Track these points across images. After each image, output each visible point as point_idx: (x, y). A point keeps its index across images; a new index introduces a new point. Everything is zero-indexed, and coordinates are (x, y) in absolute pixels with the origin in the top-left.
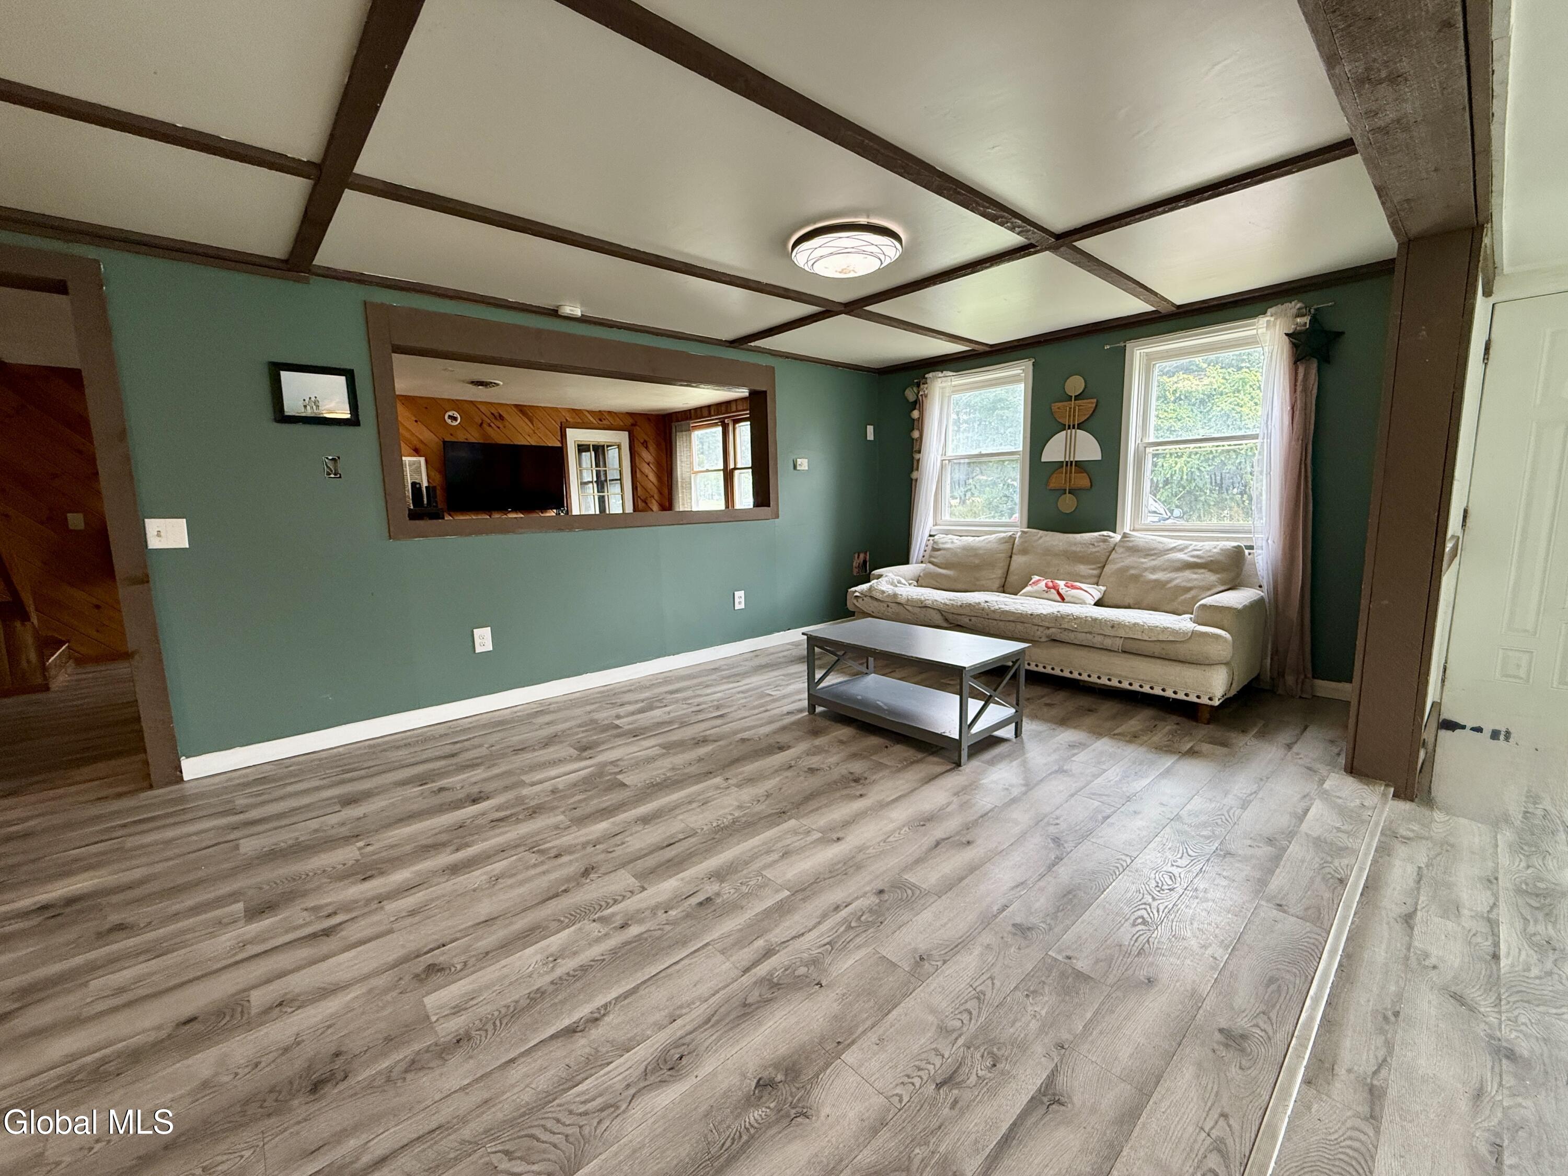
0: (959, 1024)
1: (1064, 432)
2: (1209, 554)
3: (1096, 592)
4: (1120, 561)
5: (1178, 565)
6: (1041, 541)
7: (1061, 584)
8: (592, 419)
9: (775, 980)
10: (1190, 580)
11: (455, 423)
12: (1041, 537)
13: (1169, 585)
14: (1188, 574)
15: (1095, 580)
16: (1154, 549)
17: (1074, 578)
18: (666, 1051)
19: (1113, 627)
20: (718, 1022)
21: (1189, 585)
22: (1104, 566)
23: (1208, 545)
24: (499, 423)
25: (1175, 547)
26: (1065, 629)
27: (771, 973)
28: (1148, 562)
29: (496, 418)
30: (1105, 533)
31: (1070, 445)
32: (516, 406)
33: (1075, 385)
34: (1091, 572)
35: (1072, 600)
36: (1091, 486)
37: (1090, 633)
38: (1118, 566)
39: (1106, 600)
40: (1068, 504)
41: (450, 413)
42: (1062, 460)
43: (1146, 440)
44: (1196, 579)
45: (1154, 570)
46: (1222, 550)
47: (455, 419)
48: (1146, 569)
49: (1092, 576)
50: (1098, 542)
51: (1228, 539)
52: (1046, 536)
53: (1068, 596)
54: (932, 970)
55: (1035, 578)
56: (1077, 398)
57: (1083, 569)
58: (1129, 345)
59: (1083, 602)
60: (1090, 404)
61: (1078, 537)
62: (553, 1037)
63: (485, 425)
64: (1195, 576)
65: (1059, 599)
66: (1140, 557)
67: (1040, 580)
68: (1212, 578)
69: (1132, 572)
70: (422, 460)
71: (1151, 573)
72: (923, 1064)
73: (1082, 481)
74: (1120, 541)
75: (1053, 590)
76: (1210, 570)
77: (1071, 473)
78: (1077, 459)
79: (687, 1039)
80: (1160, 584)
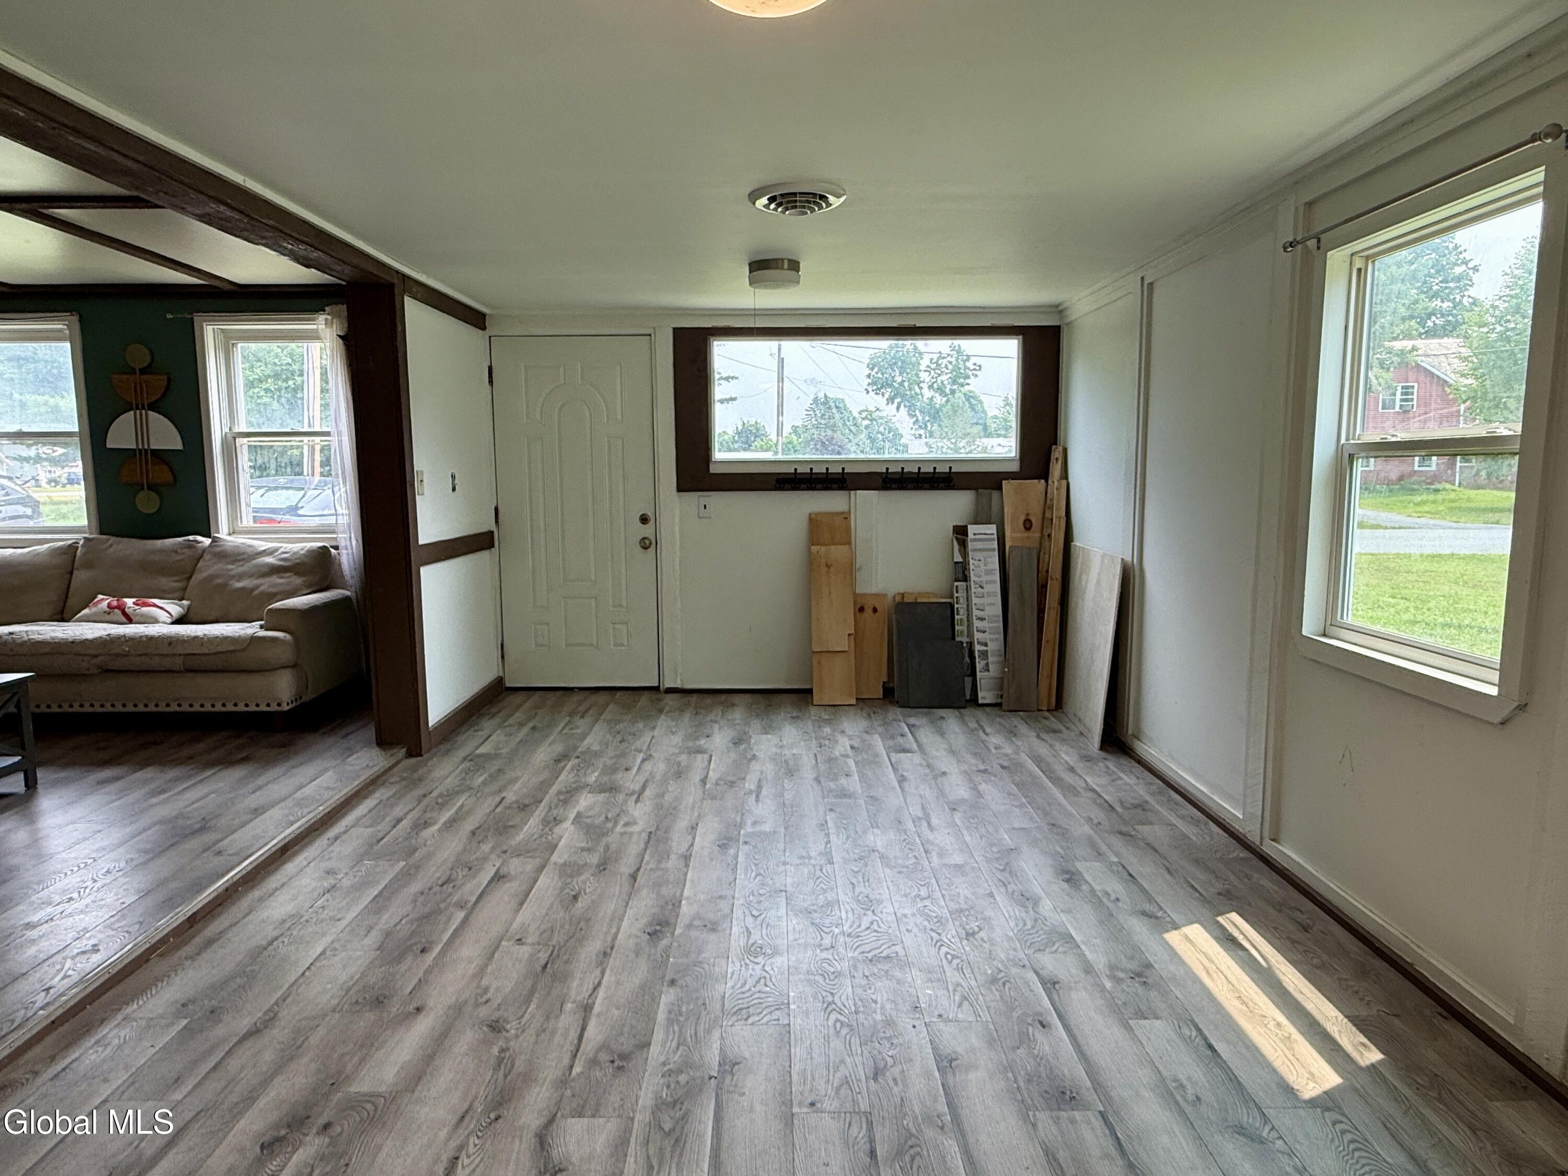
1: (132, 412)
2: (296, 556)
3: (175, 609)
4: (207, 568)
5: (265, 570)
6: (112, 550)
7: (129, 602)
10: (275, 585)
12: (111, 545)
13: (256, 592)
14: (275, 579)
15: (178, 594)
16: (243, 554)
17: (145, 594)
19: (170, 644)
21: (274, 590)
22: (190, 577)
23: (296, 547)
25: (264, 551)
26: (118, 655)
28: (235, 569)
30: (191, 538)
31: (142, 430)
33: (139, 356)
34: (175, 584)
35: (142, 620)
36: (175, 481)
37: (146, 655)
38: (205, 575)
39: (192, 616)
40: (147, 503)
42: (134, 447)
43: (236, 430)
44: (281, 584)
45: (240, 577)
46: (308, 551)
48: (233, 577)
49: (174, 590)
50: (181, 548)
51: (315, 540)
52: (119, 543)
53: (137, 615)
55: (100, 597)
56: (143, 371)
57: (166, 582)
58: (197, 319)
59: (155, 621)
60: (160, 381)
61: (159, 543)
64: (281, 581)
65: (125, 620)
66: (228, 563)
67: (103, 599)
68: (298, 581)
69: (219, 581)
71: (238, 581)
73: (161, 474)
74: (210, 546)
75: (116, 610)
76: (297, 574)
77: (147, 463)
78: (153, 447)
80: (246, 592)
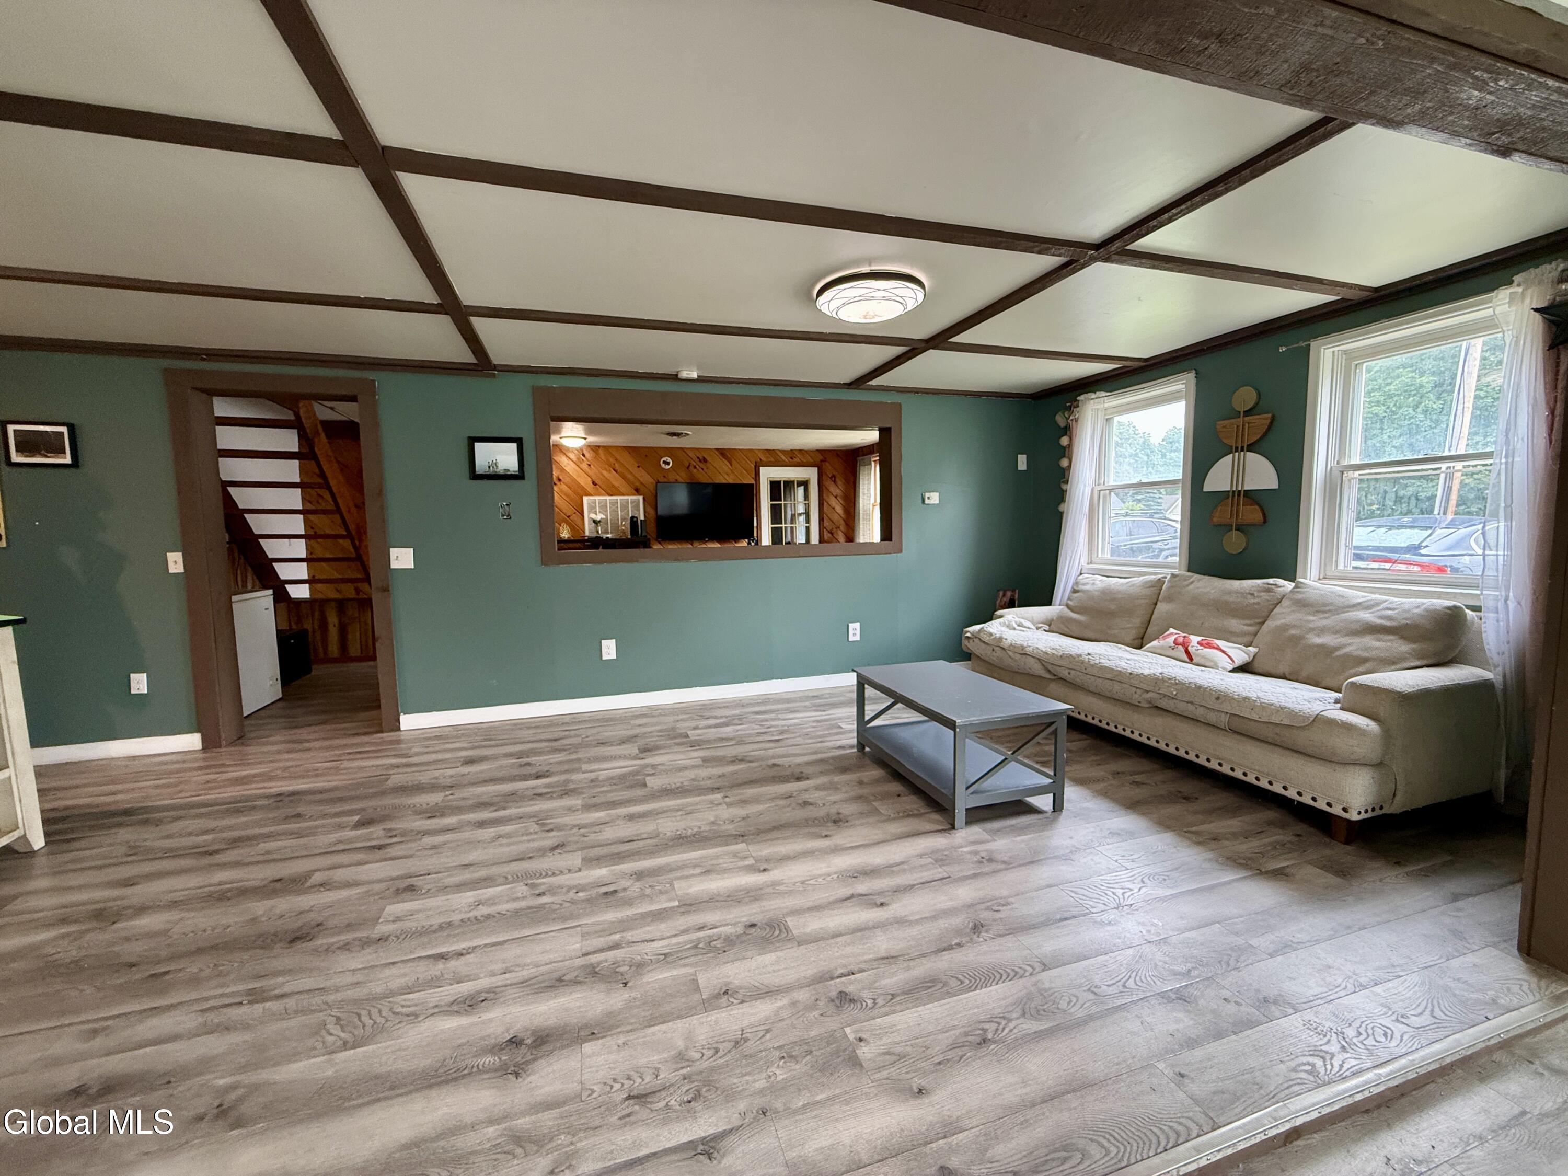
0: (698, 1056)
1: (1231, 455)
2: (1405, 615)
3: (1240, 655)
4: (1283, 616)
5: (1354, 627)
6: (1191, 587)
7: (1194, 639)
8: (783, 458)
9: (597, 969)
10: (1366, 649)
11: (667, 467)
12: (1192, 582)
13: (1337, 653)
14: (1372, 642)
15: (1247, 639)
16: (1328, 605)
17: (1212, 633)
18: (479, 993)
19: (1218, 698)
20: (531, 985)
21: (1366, 655)
22: (1263, 623)
23: (1409, 603)
24: (702, 465)
25: (1359, 604)
26: (1165, 696)
27: (599, 963)
28: (1317, 621)
29: (700, 461)
30: (1271, 581)
31: (1238, 472)
32: (717, 449)
33: (1245, 397)
34: (1246, 628)
35: (1202, 661)
36: (1265, 522)
37: (1192, 703)
38: (1279, 623)
39: (1257, 666)
40: (1234, 543)
41: (664, 459)
42: (1229, 489)
43: (1346, 462)
44: (1376, 648)
45: (1322, 631)
46: (1426, 610)
47: (668, 463)
48: (1312, 630)
49: (1244, 634)
50: (1259, 591)
51: (1439, 596)
52: (1199, 580)
53: (1198, 655)
54: (725, 1005)
55: (1172, 630)
56: (1248, 413)
57: (1234, 624)
58: (1314, 344)
59: (1215, 666)
60: (1261, 421)
61: (1236, 584)
62: (429, 957)
63: (691, 468)
64: (1377, 644)
65: (1187, 659)
66: (1309, 614)
67: (1172, 634)
68: (1402, 647)
69: (1293, 632)
70: (641, 498)
71: (1318, 635)
72: (635, 1076)
73: (1252, 515)
74: (1291, 591)
75: (1180, 647)
76: (1403, 637)
77: (1238, 504)
78: (1246, 488)
79: (498, 990)
80: (1326, 651)
